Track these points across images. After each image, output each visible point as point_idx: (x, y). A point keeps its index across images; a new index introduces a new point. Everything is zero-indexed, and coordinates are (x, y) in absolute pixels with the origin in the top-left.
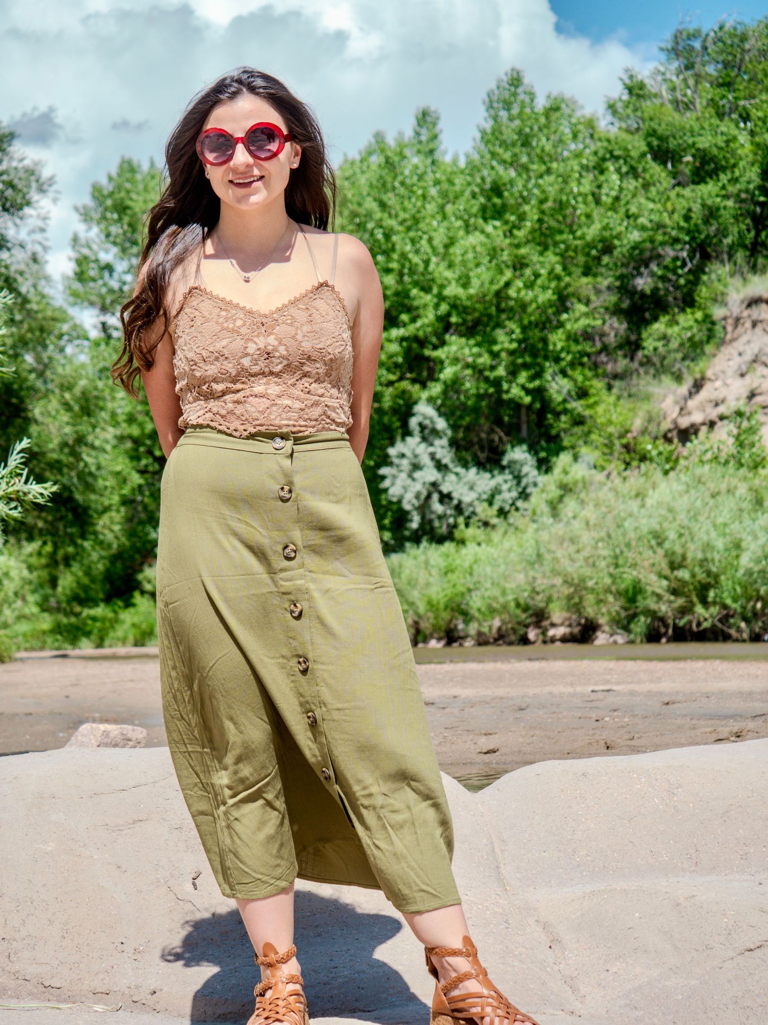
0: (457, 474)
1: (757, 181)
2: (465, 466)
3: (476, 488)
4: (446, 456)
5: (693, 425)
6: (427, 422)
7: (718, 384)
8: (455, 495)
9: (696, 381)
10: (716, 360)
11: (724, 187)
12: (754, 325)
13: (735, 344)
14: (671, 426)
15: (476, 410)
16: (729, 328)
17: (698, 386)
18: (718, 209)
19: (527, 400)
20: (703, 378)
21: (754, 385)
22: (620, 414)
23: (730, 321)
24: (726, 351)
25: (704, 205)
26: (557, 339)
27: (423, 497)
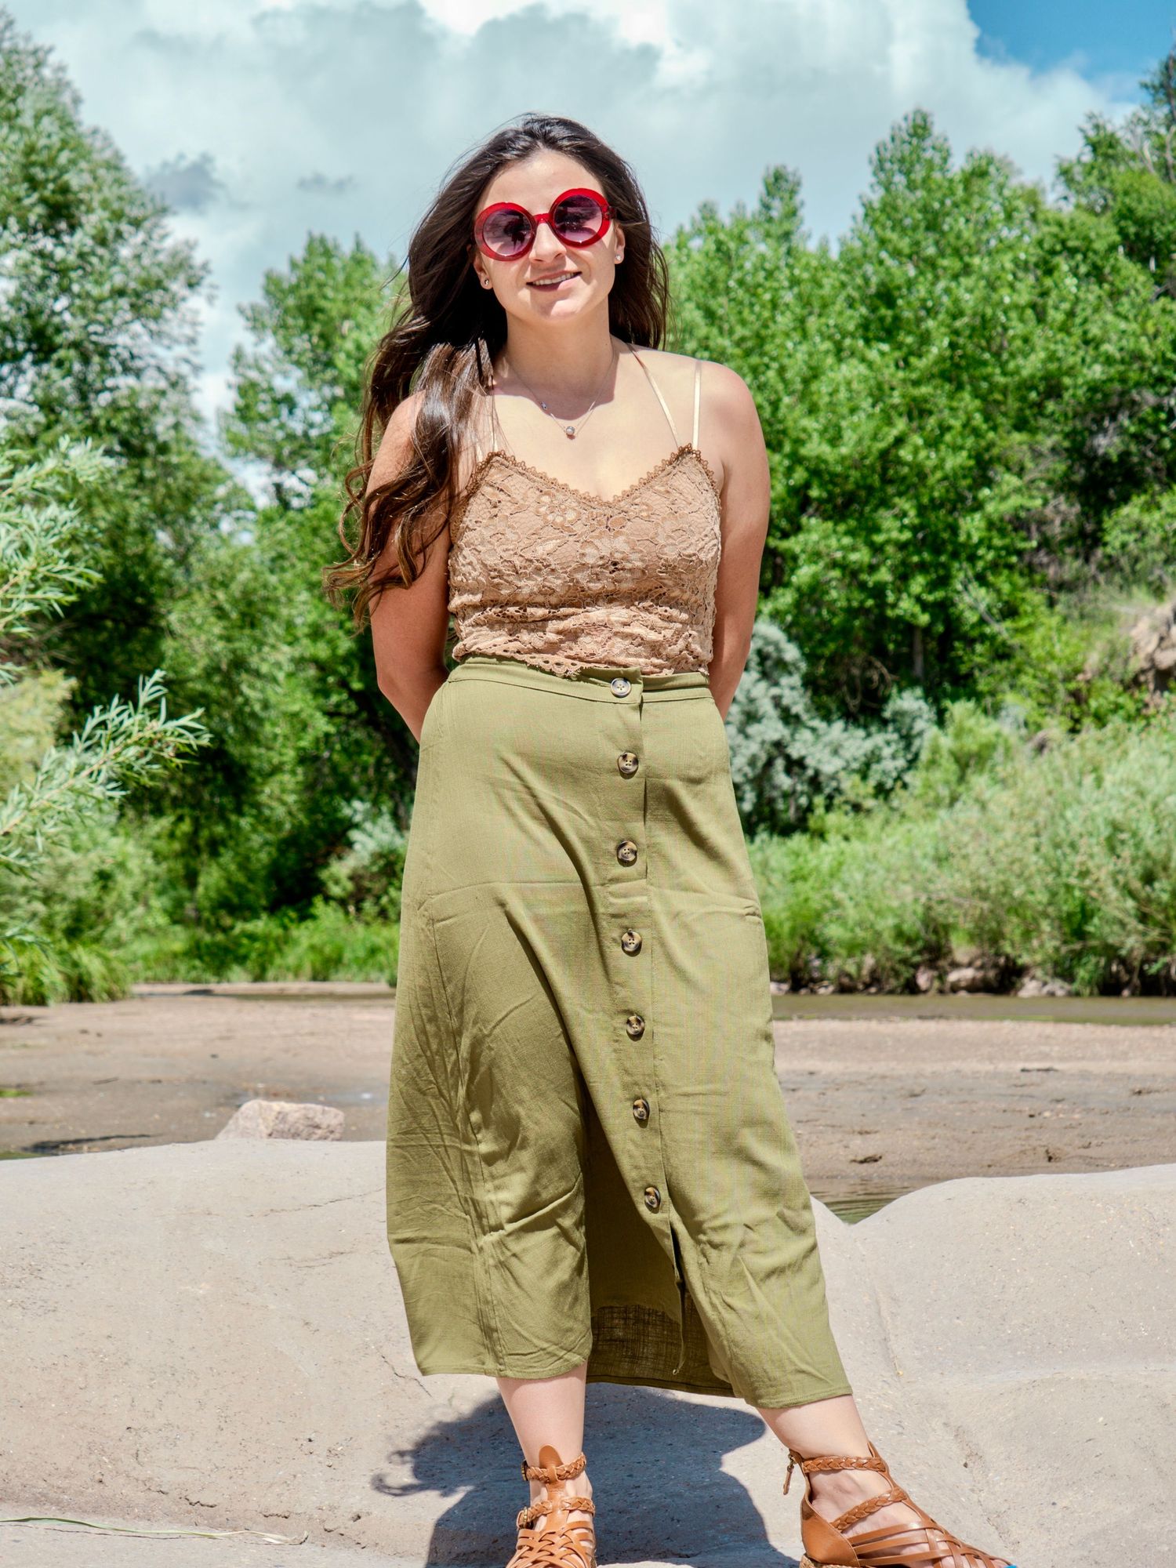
0: (813, 730)
2: (827, 718)
3: (842, 752)
4: (797, 700)
6: (770, 649)
8: (809, 761)
15: (845, 632)
19: (924, 619)
22: (1067, 644)
26: (972, 526)
27: (760, 764)
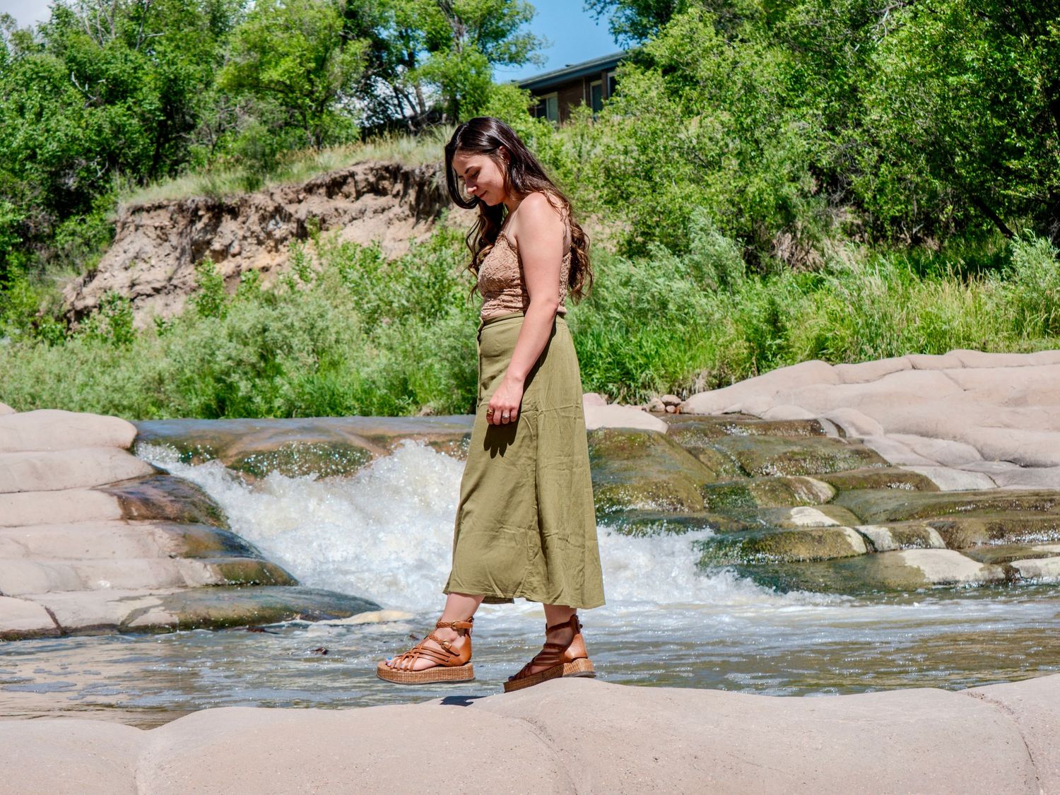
1: (157, 104)
5: (86, 307)
7: (107, 275)
9: (89, 271)
10: (106, 256)
11: (129, 108)
12: (137, 229)
13: (121, 244)
14: (70, 308)
16: (118, 230)
17: (92, 276)
18: (124, 126)
20: (95, 270)
21: (134, 277)
22: (31, 297)
23: (119, 224)
24: (116, 248)
25: (112, 122)
